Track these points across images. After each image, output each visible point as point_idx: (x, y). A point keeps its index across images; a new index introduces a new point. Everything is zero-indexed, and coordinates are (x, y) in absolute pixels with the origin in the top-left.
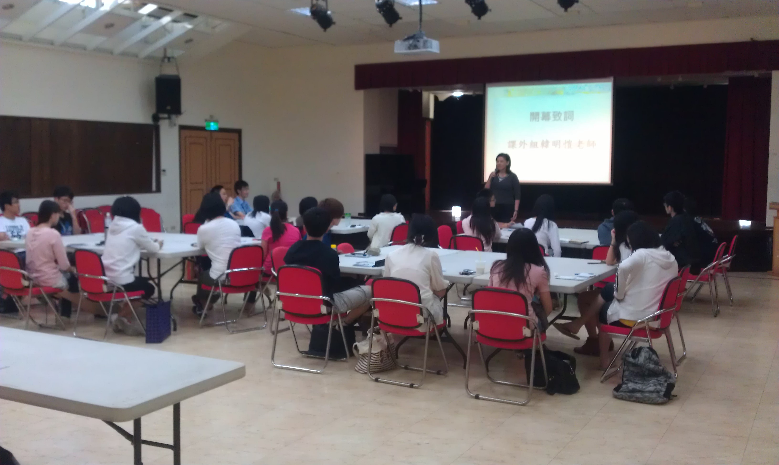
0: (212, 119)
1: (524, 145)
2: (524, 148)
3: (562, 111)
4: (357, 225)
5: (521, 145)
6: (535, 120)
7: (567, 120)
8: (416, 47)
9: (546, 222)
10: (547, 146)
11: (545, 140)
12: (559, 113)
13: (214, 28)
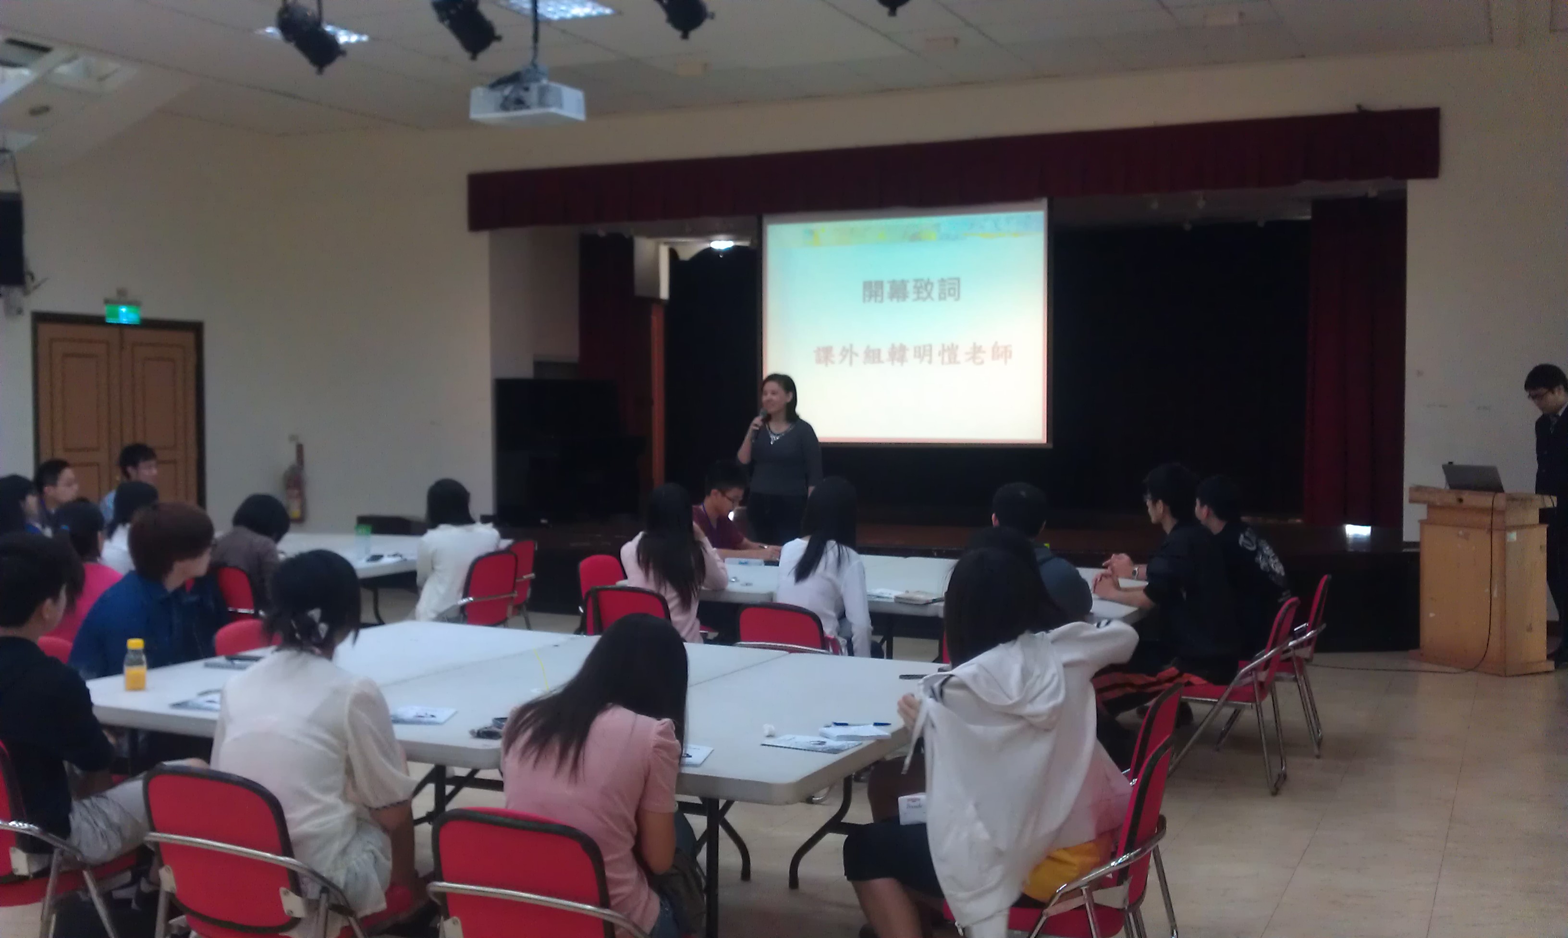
0: (122, 298)
1: (851, 357)
2: (851, 363)
3: (935, 278)
4: (389, 556)
5: (844, 357)
6: (873, 299)
7: (945, 299)
8: (520, 103)
9: (832, 548)
10: (902, 359)
11: (897, 345)
12: (929, 283)
13: (102, 79)
